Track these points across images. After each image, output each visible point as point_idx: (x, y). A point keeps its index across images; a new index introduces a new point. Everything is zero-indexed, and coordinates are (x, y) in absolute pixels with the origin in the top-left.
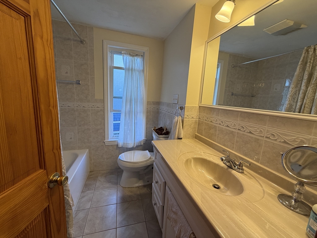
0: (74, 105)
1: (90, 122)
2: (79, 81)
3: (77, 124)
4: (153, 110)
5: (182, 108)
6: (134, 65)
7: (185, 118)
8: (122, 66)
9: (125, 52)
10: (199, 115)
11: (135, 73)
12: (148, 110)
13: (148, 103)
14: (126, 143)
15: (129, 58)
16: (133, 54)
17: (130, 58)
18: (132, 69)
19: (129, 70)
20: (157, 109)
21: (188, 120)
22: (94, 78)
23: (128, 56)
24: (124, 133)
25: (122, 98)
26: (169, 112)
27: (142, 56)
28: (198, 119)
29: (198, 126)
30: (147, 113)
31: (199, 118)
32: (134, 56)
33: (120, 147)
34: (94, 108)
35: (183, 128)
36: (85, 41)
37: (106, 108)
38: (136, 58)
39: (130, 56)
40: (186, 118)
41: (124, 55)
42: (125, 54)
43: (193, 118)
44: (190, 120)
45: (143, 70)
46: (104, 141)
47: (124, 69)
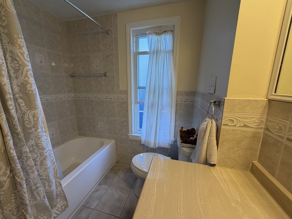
0: (103, 97)
1: (116, 114)
2: (106, 73)
3: (106, 115)
4: (185, 103)
5: (219, 104)
6: (160, 45)
7: (224, 125)
8: (147, 50)
9: (150, 31)
10: (267, 120)
11: (160, 55)
12: (177, 102)
13: (178, 93)
14: (148, 142)
15: (154, 38)
16: (160, 31)
17: (156, 37)
18: (157, 51)
19: (154, 53)
20: (192, 101)
21: (233, 130)
22: (119, 68)
23: (153, 35)
24: (146, 130)
25: (145, 88)
26: (203, 108)
27: (172, 31)
28: (262, 131)
29: (262, 146)
30: (176, 107)
31: (267, 129)
32: (161, 34)
33: (142, 144)
34: (119, 100)
35: (217, 144)
36: (110, 30)
37: (129, 100)
38: (163, 36)
39: (156, 35)
40: (227, 125)
41: (149, 36)
42: (150, 34)
43: (245, 126)
44: (237, 130)
45: (173, 50)
46: (128, 135)
47: (148, 54)
